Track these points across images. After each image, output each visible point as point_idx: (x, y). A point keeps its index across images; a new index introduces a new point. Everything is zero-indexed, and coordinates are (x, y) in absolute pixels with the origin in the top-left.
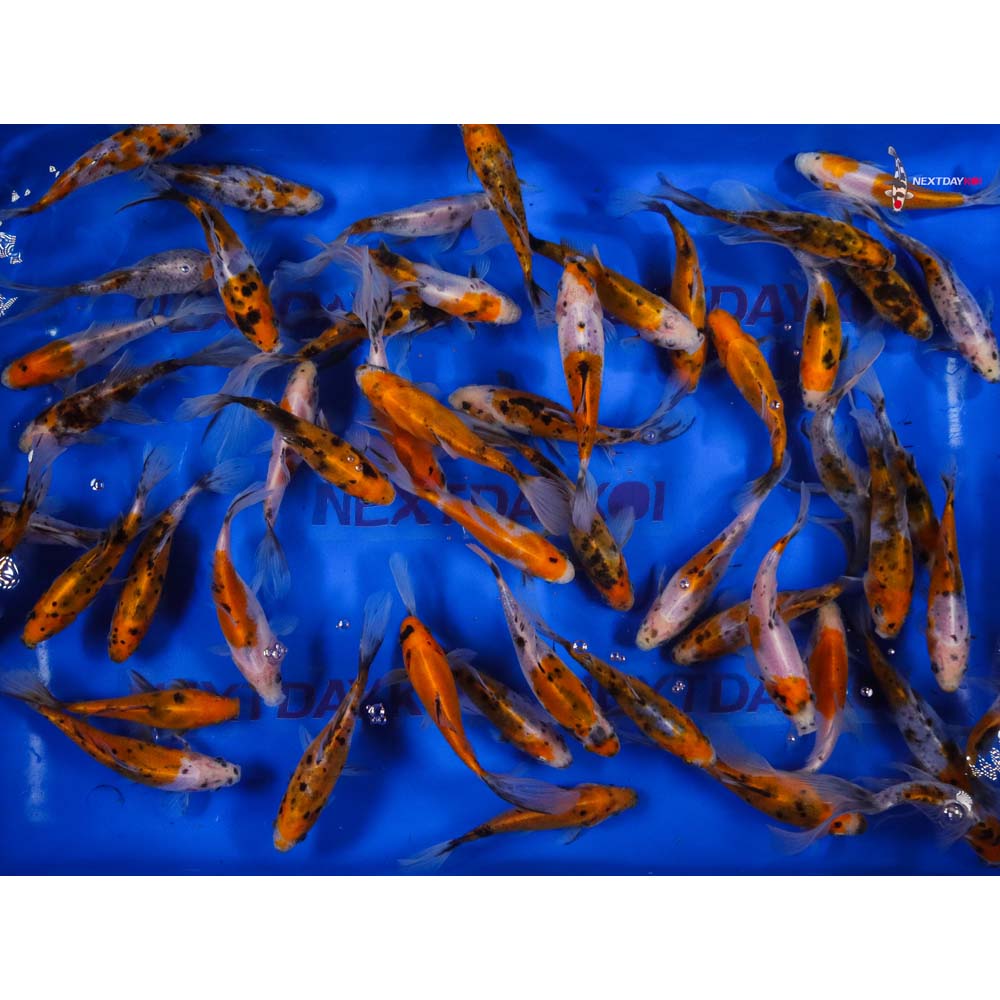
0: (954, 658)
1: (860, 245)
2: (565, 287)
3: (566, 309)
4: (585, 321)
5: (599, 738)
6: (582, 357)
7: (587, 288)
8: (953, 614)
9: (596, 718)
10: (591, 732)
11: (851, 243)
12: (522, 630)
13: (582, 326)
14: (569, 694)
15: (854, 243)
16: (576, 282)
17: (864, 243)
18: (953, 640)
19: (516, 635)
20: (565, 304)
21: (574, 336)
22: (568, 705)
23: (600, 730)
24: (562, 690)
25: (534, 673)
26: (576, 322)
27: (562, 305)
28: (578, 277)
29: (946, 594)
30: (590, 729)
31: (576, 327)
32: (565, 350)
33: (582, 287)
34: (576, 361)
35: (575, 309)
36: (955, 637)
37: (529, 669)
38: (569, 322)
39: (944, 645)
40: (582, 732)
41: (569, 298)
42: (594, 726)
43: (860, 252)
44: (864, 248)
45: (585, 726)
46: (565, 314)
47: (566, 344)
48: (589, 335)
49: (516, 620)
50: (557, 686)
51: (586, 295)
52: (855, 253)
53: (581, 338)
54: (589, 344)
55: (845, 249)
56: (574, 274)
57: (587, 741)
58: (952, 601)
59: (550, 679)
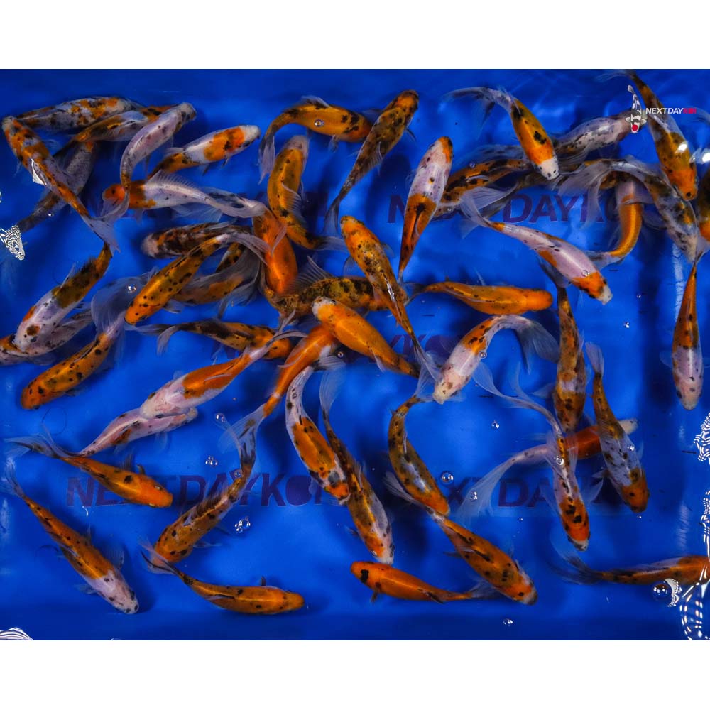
0: (693, 390)
1: (399, 109)
2: (434, 149)
3: (427, 164)
4: (435, 177)
5: (335, 480)
6: (423, 200)
7: (447, 157)
8: (691, 362)
9: (335, 465)
10: (330, 474)
11: (398, 115)
12: (293, 398)
13: (432, 180)
14: (318, 444)
15: (397, 112)
16: (442, 149)
17: (398, 106)
18: (691, 380)
19: (289, 400)
20: (429, 159)
21: (424, 184)
22: (316, 451)
23: (336, 474)
24: (313, 440)
25: (295, 427)
26: (429, 176)
27: (426, 160)
28: (445, 146)
29: (686, 348)
30: (329, 472)
31: (428, 179)
32: (414, 190)
33: (444, 155)
34: (417, 201)
35: (433, 167)
36: (692, 378)
37: (292, 425)
38: (426, 173)
39: (684, 382)
40: (323, 475)
41: (433, 157)
42: (332, 471)
43: (404, 110)
44: (401, 106)
45: (326, 469)
46: (425, 167)
47: (416, 186)
48: (434, 187)
49: (293, 391)
50: (309, 436)
51: (444, 161)
52: (404, 114)
53: (428, 188)
54: (431, 194)
55: (400, 120)
56: (443, 144)
57: (326, 483)
58: (690, 354)
59: (306, 430)
